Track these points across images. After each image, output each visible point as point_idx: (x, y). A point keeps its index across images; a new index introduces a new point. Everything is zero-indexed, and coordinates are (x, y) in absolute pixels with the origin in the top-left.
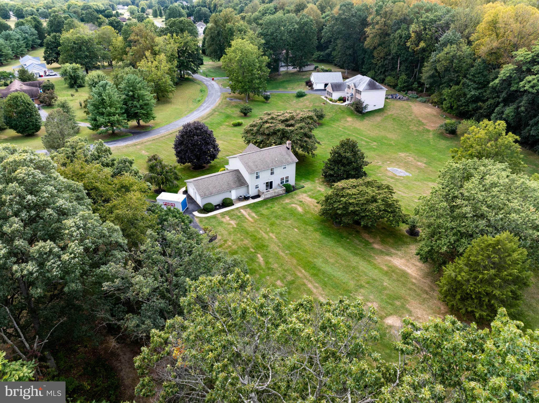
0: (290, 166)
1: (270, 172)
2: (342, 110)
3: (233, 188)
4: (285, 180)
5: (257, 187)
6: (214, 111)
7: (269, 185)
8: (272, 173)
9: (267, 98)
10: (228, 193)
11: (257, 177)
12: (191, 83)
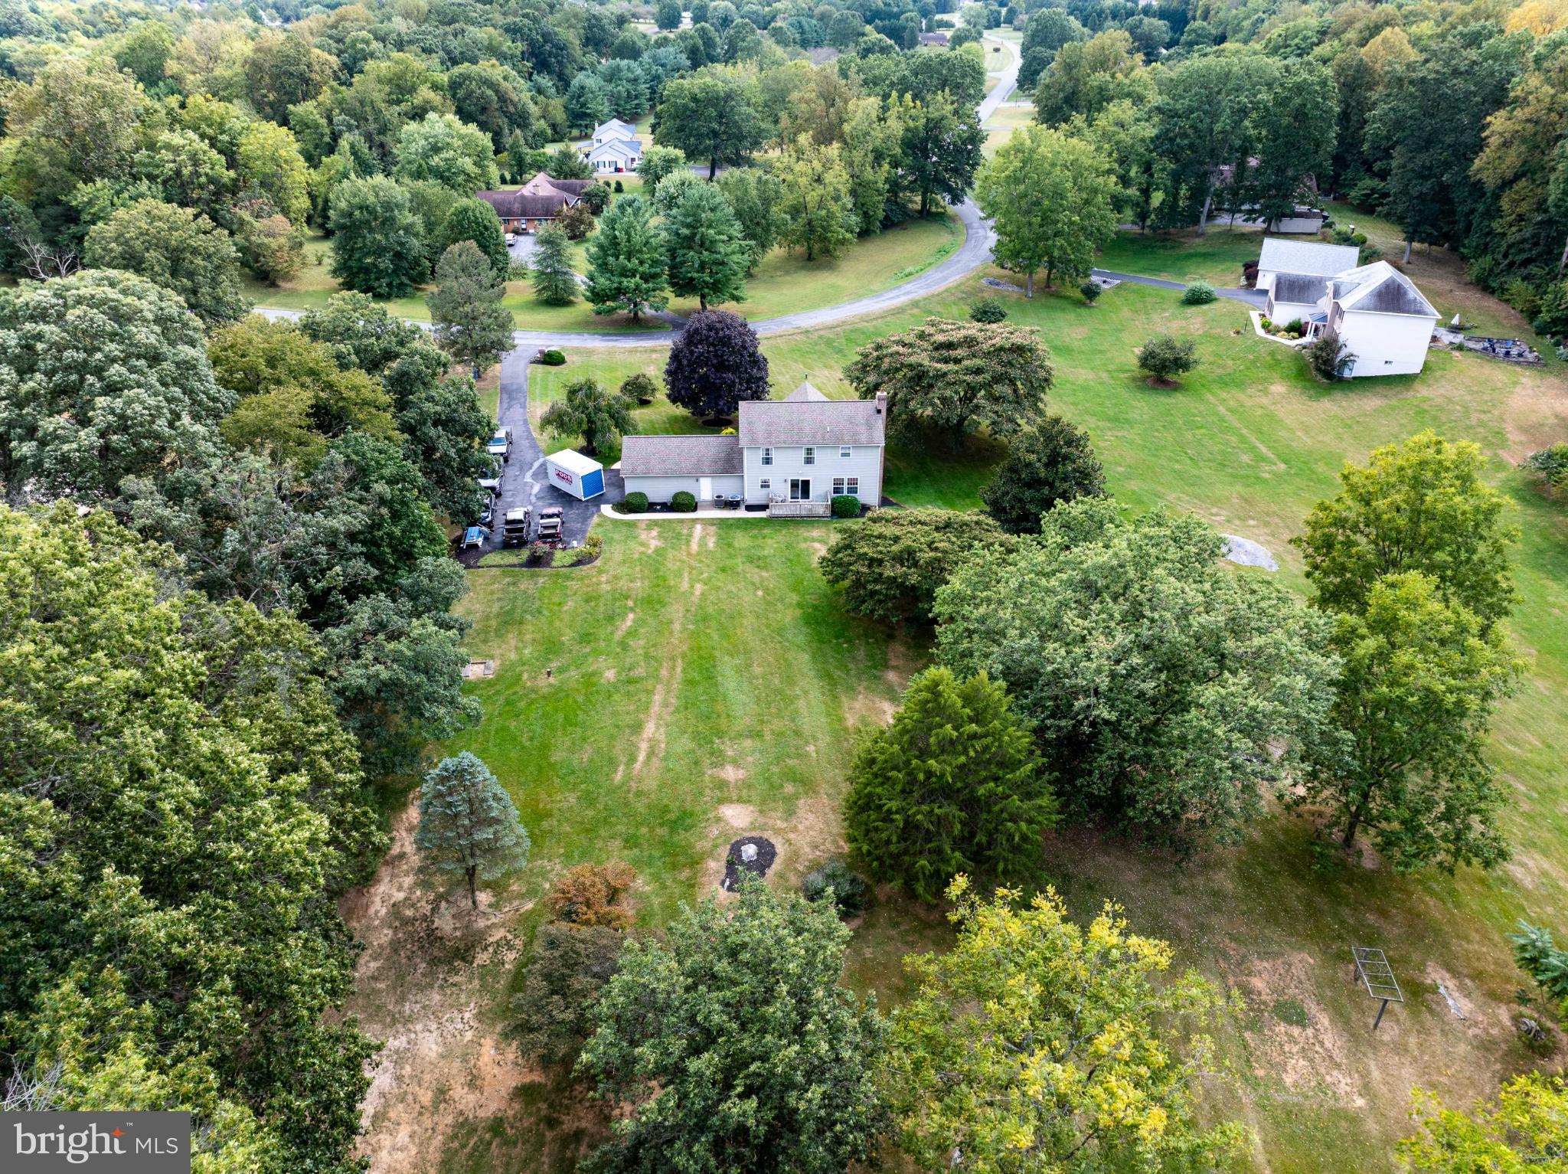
0: (863, 452)
1: (803, 454)
2: (1274, 360)
3: (705, 475)
4: (845, 487)
5: (765, 485)
6: (915, 304)
7: (802, 488)
8: (809, 461)
9: (1091, 293)
10: (692, 482)
11: (767, 461)
12: (935, 227)
